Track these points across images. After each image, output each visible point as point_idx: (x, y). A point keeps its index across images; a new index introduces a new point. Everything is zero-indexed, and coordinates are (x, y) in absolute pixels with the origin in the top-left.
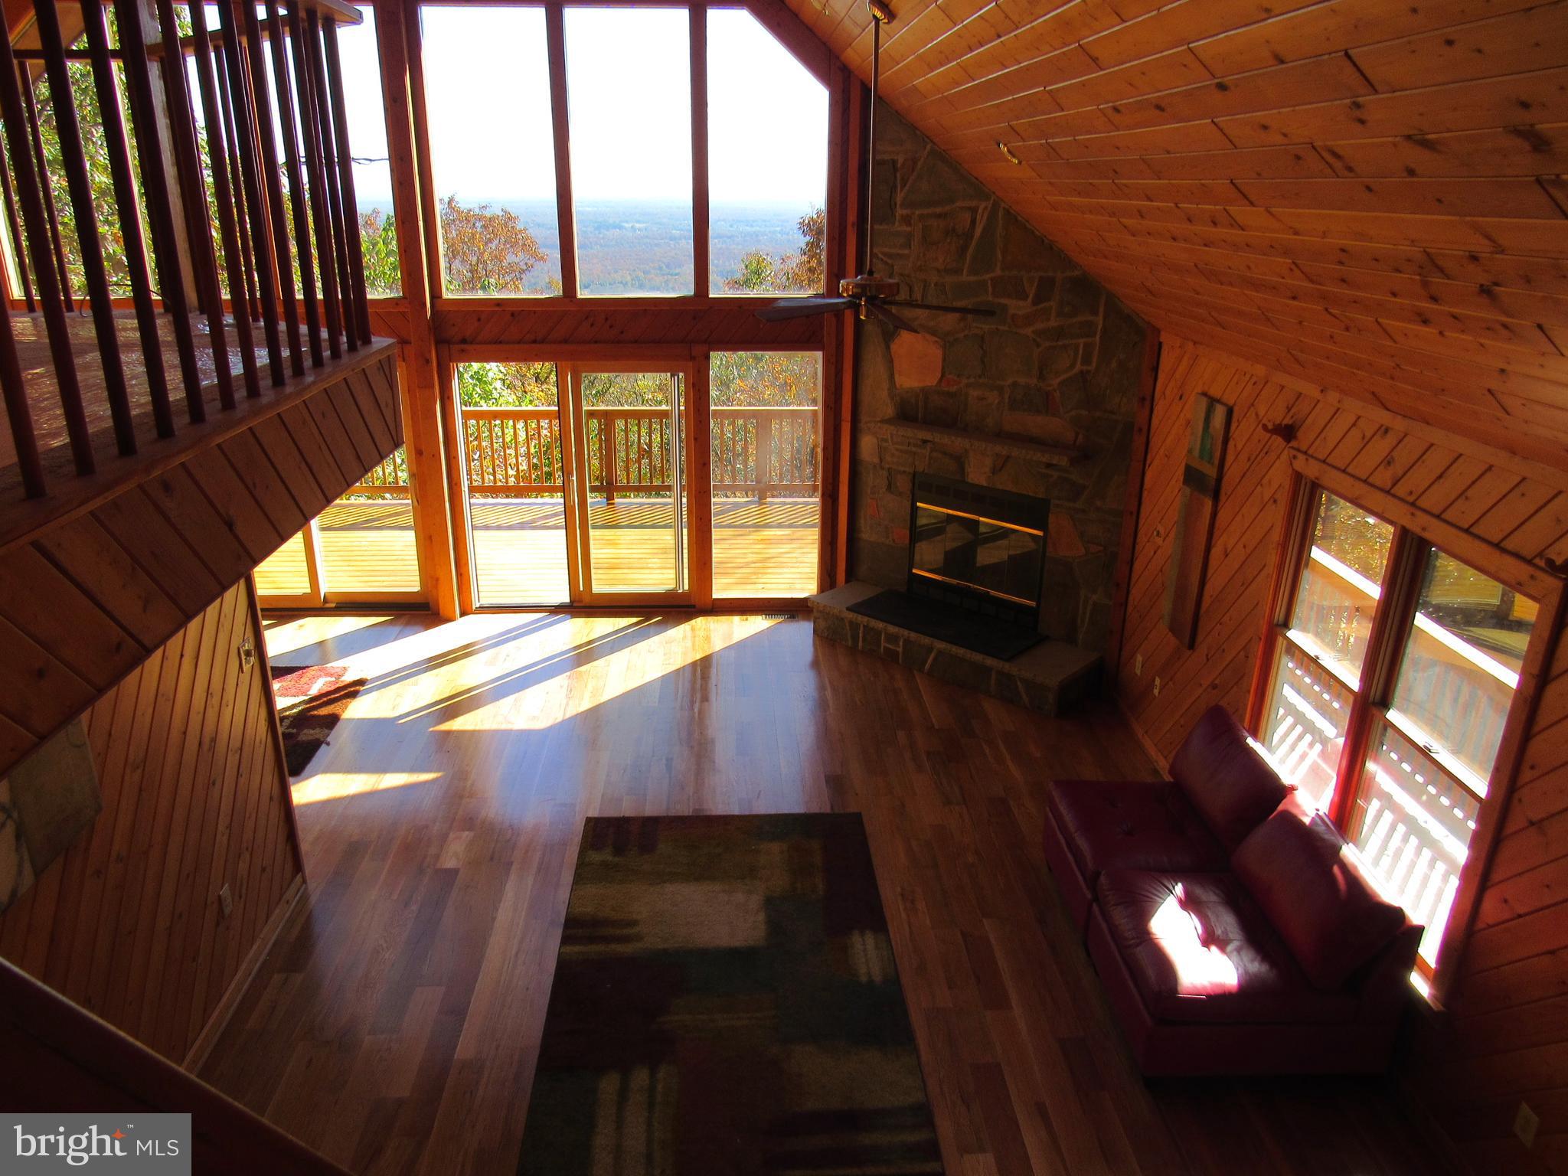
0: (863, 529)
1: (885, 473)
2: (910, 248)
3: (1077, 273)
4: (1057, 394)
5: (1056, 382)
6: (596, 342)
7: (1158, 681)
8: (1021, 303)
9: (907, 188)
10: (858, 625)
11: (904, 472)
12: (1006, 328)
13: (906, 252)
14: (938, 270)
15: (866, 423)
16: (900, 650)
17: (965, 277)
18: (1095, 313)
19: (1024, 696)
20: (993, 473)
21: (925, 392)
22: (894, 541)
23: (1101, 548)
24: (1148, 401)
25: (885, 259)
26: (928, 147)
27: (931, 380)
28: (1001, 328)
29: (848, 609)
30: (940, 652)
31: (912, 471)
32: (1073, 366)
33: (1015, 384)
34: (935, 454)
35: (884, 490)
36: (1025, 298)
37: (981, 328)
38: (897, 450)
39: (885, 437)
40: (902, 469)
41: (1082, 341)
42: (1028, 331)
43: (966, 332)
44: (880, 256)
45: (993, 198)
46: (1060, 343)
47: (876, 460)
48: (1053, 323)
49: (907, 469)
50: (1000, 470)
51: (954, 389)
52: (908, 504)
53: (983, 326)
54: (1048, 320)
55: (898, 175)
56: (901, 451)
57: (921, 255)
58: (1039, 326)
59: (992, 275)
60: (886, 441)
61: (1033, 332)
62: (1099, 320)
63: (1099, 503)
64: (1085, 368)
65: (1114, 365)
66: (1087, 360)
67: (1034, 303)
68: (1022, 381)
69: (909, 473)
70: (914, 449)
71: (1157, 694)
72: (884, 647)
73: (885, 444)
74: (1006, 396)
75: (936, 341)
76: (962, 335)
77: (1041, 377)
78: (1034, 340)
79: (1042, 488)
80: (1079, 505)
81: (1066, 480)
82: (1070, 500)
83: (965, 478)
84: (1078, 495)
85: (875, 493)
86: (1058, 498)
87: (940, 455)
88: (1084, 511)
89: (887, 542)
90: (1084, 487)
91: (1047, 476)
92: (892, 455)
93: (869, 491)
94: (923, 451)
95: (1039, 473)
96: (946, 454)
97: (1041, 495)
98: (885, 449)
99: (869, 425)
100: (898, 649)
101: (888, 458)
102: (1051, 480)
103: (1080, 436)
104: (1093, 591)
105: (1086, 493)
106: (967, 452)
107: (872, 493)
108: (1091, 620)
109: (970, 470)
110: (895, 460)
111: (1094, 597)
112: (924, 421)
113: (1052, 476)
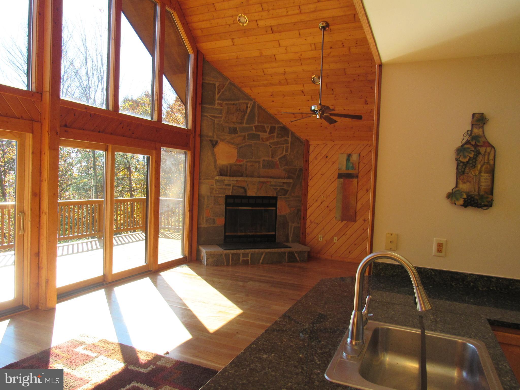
0: (202, 223)
1: (213, 198)
2: (222, 114)
3: (281, 125)
4: (278, 162)
5: (277, 158)
6: (124, 136)
8: (265, 134)
9: (220, 94)
10: (229, 255)
11: (221, 196)
12: (260, 142)
13: (221, 116)
14: (234, 123)
15: (204, 179)
17: (244, 125)
18: (288, 137)
19: (298, 258)
20: (258, 191)
21: (231, 165)
22: (217, 224)
23: (295, 209)
24: (307, 161)
25: (211, 118)
26: (228, 82)
27: (233, 161)
28: (258, 142)
29: (224, 250)
30: (266, 254)
31: (225, 196)
32: (282, 153)
33: (264, 160)
34: (234, 188)
35: (212, 205)
36: (266, 132)
37: (251, 142)
38: (218, 188)
39: (213, 184)
41: (285, 145)
42: (268, 143)
43: (246, 144)
44: (209, 116)
45: (253, 101)
46: (278, 146)
47: (209, 194)
48: (276, 140)
49: (223, 195)
50: (260, 189)
51: (242, 163)
52: (224, 208)
53: (252, 141)
54: (274, 139)
55: (217, 89)
56: (220, 188)
57: (227, 117)
58: (271, 141)
59: (254, 125)
60: (213, 185)
61: (270, 143)
62: (290, 139)
63: (293, 195)
64: (286, 153)
65: (295, 152)
66: (287, 151)
67: (269, 134)
68: (266, 159)
70: (226, 187)
73: (212, 187)
74: (261, 165)
75: (234, 147)
76: (244, 145)
77: (272, 157)
78: (270, 146)
79: (275, 193)
80: (286, 196)
81: (282, 189)
82: (284, 195)
83: (246, 194)
84: (286, 193)
85: (208, 207)
86: (281, 195)
87: (236, 188)
88: (289, 198)
89: (214, 225)
90: (288, 190)
91: (276, 189)
92: (216, 191)
93: (205, 207)
94: (230, 187)
95: (274, 188)
96: (239, 187)
97: (275, 196)
98: (213, 189)
99: (205, 180)
100: (248, 259)
101: (214, 192)
102: (278, 190)
103: (286, 175)
104: (293, 223)
105: (289, 192)
106: (247, 185)
107: (206, 207)
108: (293, 232)
109: (249, 191)
110: (217, 192)
111: (294, 225)
112: (230, 176)
113: (278, 189)
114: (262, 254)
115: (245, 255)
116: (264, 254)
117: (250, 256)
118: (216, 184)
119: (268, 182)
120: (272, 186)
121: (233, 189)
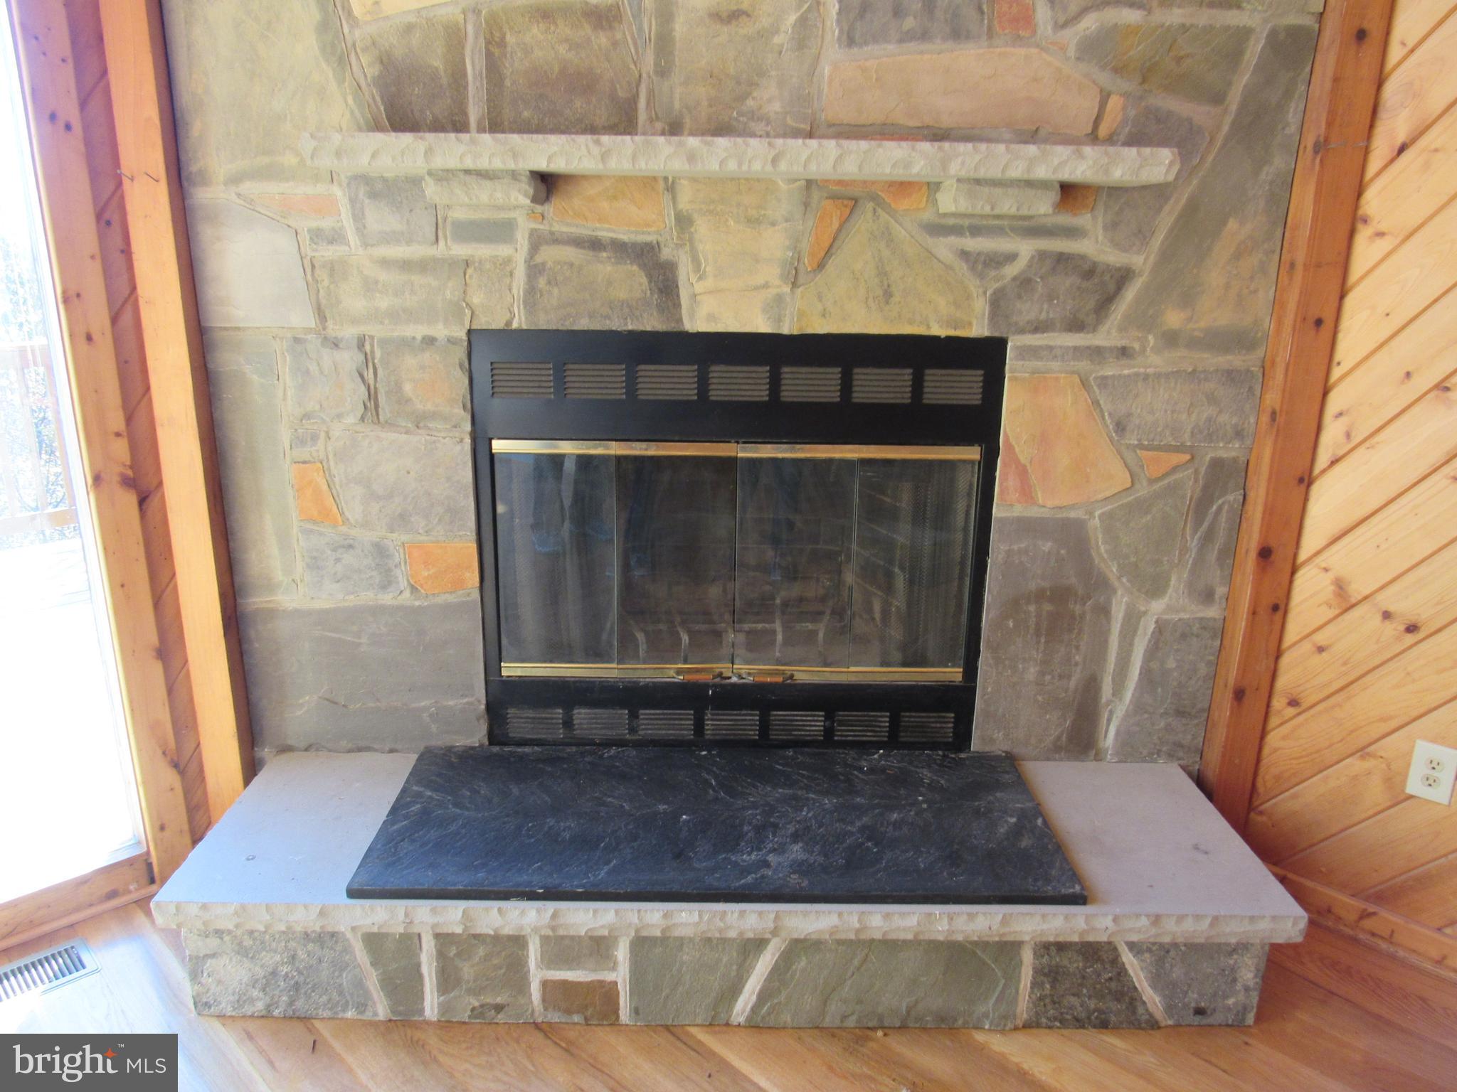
0: (279, 576)
1: (349, 359)
10: (409, 942)
11: (430, 341)
15: (235, 179)
16: (620, 975)
20: (794, 285)
22: (414, 589)
23: (1182, 458)
29: (354, 893)
30: (798, 947)
31: (462, 335)
34: (549, 254)
35: (350, 420)
38: (385, 263)
39: (326, 224)
40: (418, 331)
47: (302, 318)
49: (440, 331)
50: (821, 266)
52: (458, 452)
56: (406, 265)
60: (336, 238)
63: (1173, 318)
69: (451, 341)
70: (461, 250)
72: (545, 984)
73: (328, 252)
79: (981, 306)
80: (1106, 336)
81: (1062, 260)
82: (1075, 325)
83: (680, 320)
84: (1106, 303)
85: (314, 438)
86: (1039, 327)
87: (570, 253)
88: (1124, 352)
89: (387, 599)
90: (1123, 277)
91: (997, 261)
92: (370, 286)
93: (285, 436)
94: (503, 251)
95: (964, 254)
96: (595, 245)
97: (978, 329)
98: (336, 270)
99: (248, 187)
100: (609, 977)
101: (353, 301)
102: (1011, 271)
103: (1115, 103)
104: (1156, 588)
105: (1130, 294)
106: (684, 221)
107: (299, 441)
108: (1146, 673)
109: (699, 287)
110: (383, 303)
111: (1157, 607)
112: (495, 125)
113: (1012, 257)
114: (759, 944)
117: (622, 957)
118: (358, 217)
119: (903, 187)
120: (956, 230)
121: (534, 270)
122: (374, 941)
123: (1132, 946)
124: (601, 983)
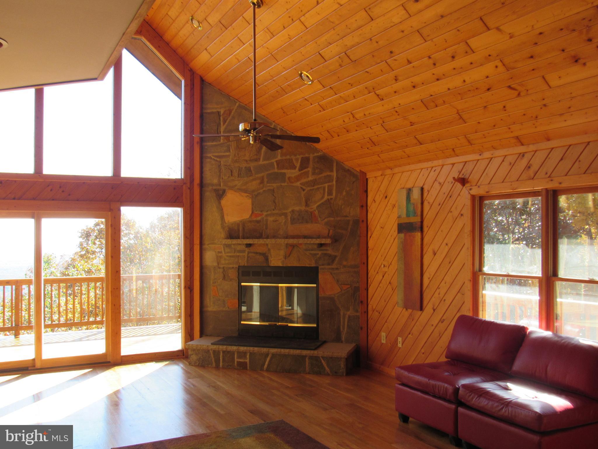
0: (209, 305)
1: (221, 270)
2: (230, 152)
3: (320, 154)
4: (316, 212)
5: (315, 207)
6: (53, 200)
7: (400, 339)
8: (293, 171)
9: (226, 123)
10: (219, 352)
11: (233, 268)
12: (286, 184)
13: (228, 154)
14: (246, 161)
15: (208, 244)
16: (248, 361)
17: (261, 162)
18: (332, 171)
19: (327, 368)
20: (285, 259)
21: (243, 223)
22: (228, 308)
23: (349, 286)
24: (365, 207)
25: (215, 158)
26: (237, 104)
27: (246, 216)
28: (283, 184)
29: (212, 344)
30: (274, 355)
31: (237, 266)
32: (323, 197)
33: (293, 211)
34: (250, 255)
35: (221, 280)
36: (294, 167)
37: (273, 186)
38: (227, 256)
39: (220, 250)
40: (231, 266)
41: (326, 185)
42: (298, 184)
43: (264, 189)
44: (213, 157)
45: (273, 124)
46: (316, 187)
47: (215, 264)
48: (311, 178)
49: (235, 266)
50: (289, 256)
51: (259, 218)
52: (236, 285)
53: (273, 185)
54: (308, 177)
55: (222, 119)
56: (230, 256)
57: (236, 154)
58: (304, 180)
59: (277, 159)
60: (221, 252)
61: (301, 184)
62: (335, 174)
63: (345, 263)
64: (330, 197)
65: (344, 193)
66: (330, 193)
67: (300, 170)
68: (297, 208)
69: (236, 268)
70: (238, 254)
71: (401, 346)
72: (237, 362)
73: (220, 255)
74: (289, 218)
75: (248, 196)
76: (261, 191)
77: (307, 205)
78: (301, 188)
79: (313, 261)
80: (334, 266)
81: (325, 254)
82: (329, 264)
83: (269, 264)
84: (333, 261)
85: (216, 282)
86: (323, 265)
87: (253, 255)
88: (337, 269)
89: (224, 309)
90: (336, 257)
91: (315, 255)
92: (225, 259)
93: (212, 282)
94: (244, 254)
95: (311, 254)
96: (257, 253)
97: (313, 265)
98: (221, 257)
99: (210, 245)
101: (223, 262)
102: (318, 256)
103: (331, 231)
104: (348, 309)
105: (337, 259)
106: (269, 250)
107: (213, 283)
108: (348, 325)
109: (272, 259)
110: (227, 262)
111: (348, 313)
112: (243, 238)
113: (318, 254)
114: (267, 355)
115: (242, 355)
116: (270, 356)
117: (248, 356)
118: (224, 249)
119: (301, 244)
120: (309, 250)
121: (248, 257)
122: (214, 352)
123: (322, 357)
124: (245, 362)
